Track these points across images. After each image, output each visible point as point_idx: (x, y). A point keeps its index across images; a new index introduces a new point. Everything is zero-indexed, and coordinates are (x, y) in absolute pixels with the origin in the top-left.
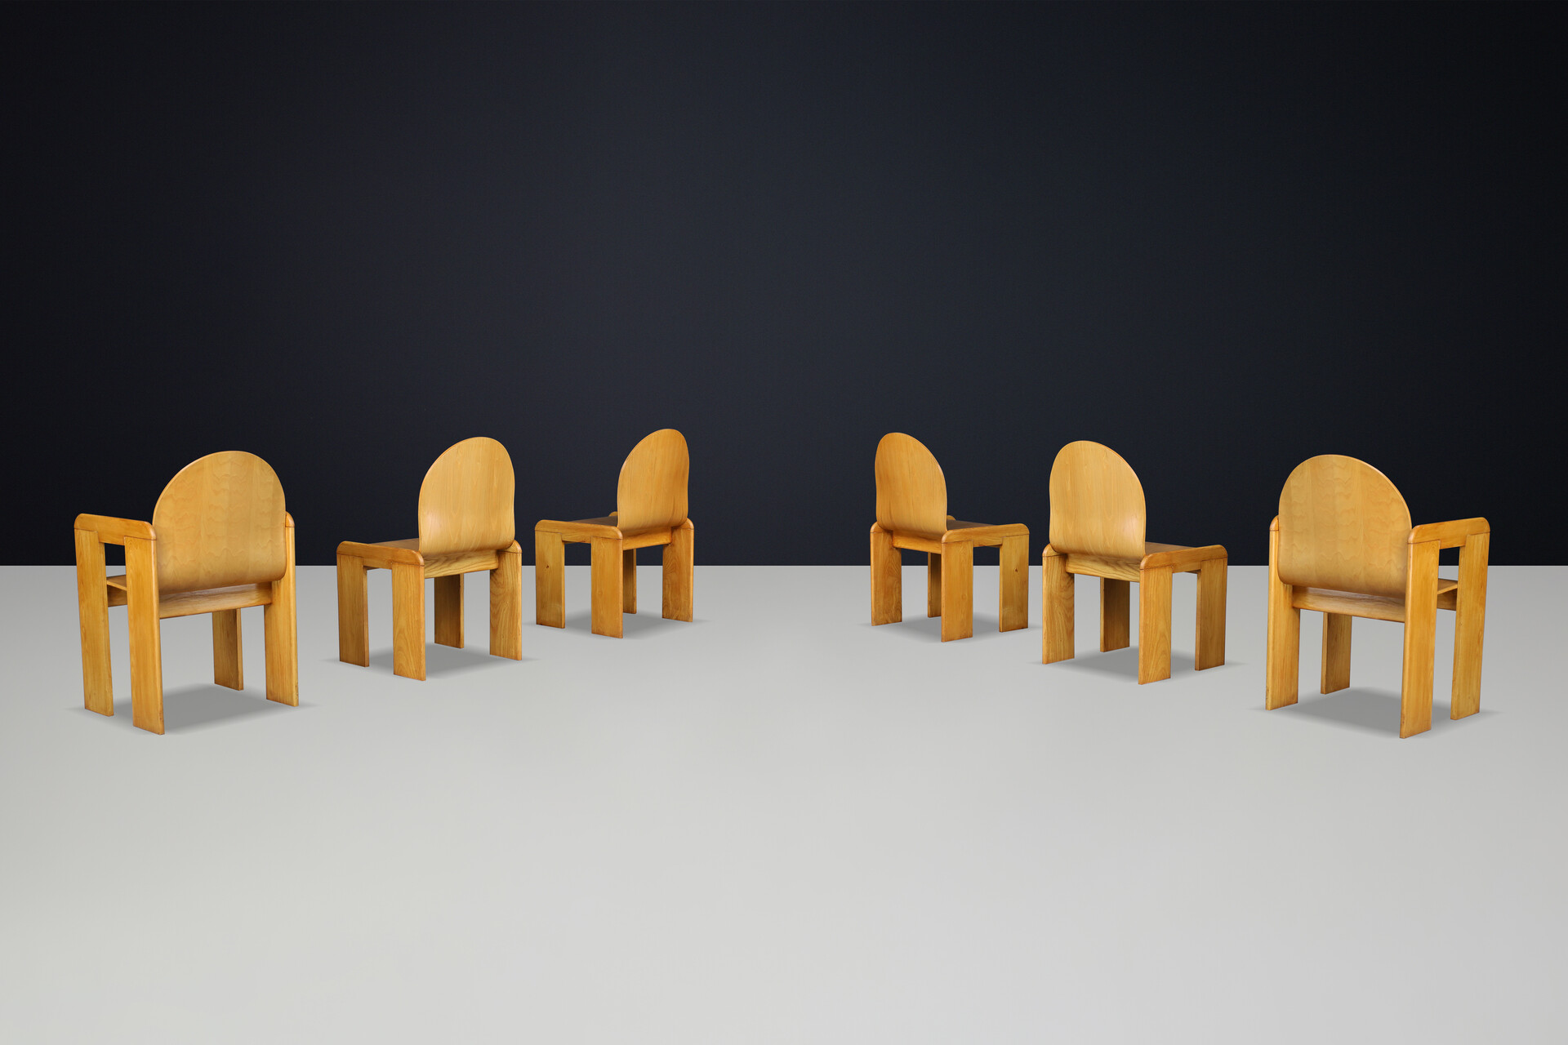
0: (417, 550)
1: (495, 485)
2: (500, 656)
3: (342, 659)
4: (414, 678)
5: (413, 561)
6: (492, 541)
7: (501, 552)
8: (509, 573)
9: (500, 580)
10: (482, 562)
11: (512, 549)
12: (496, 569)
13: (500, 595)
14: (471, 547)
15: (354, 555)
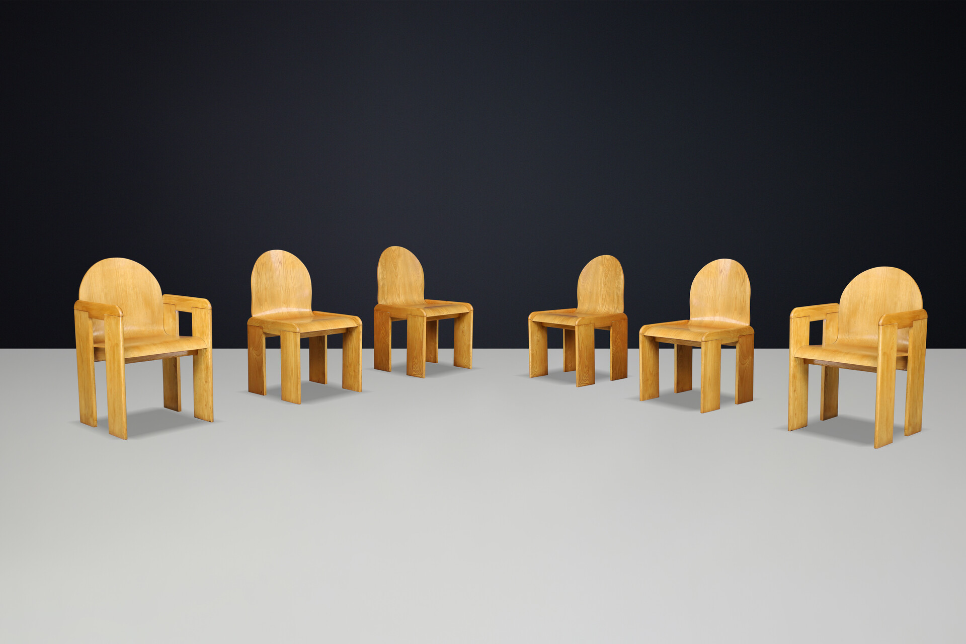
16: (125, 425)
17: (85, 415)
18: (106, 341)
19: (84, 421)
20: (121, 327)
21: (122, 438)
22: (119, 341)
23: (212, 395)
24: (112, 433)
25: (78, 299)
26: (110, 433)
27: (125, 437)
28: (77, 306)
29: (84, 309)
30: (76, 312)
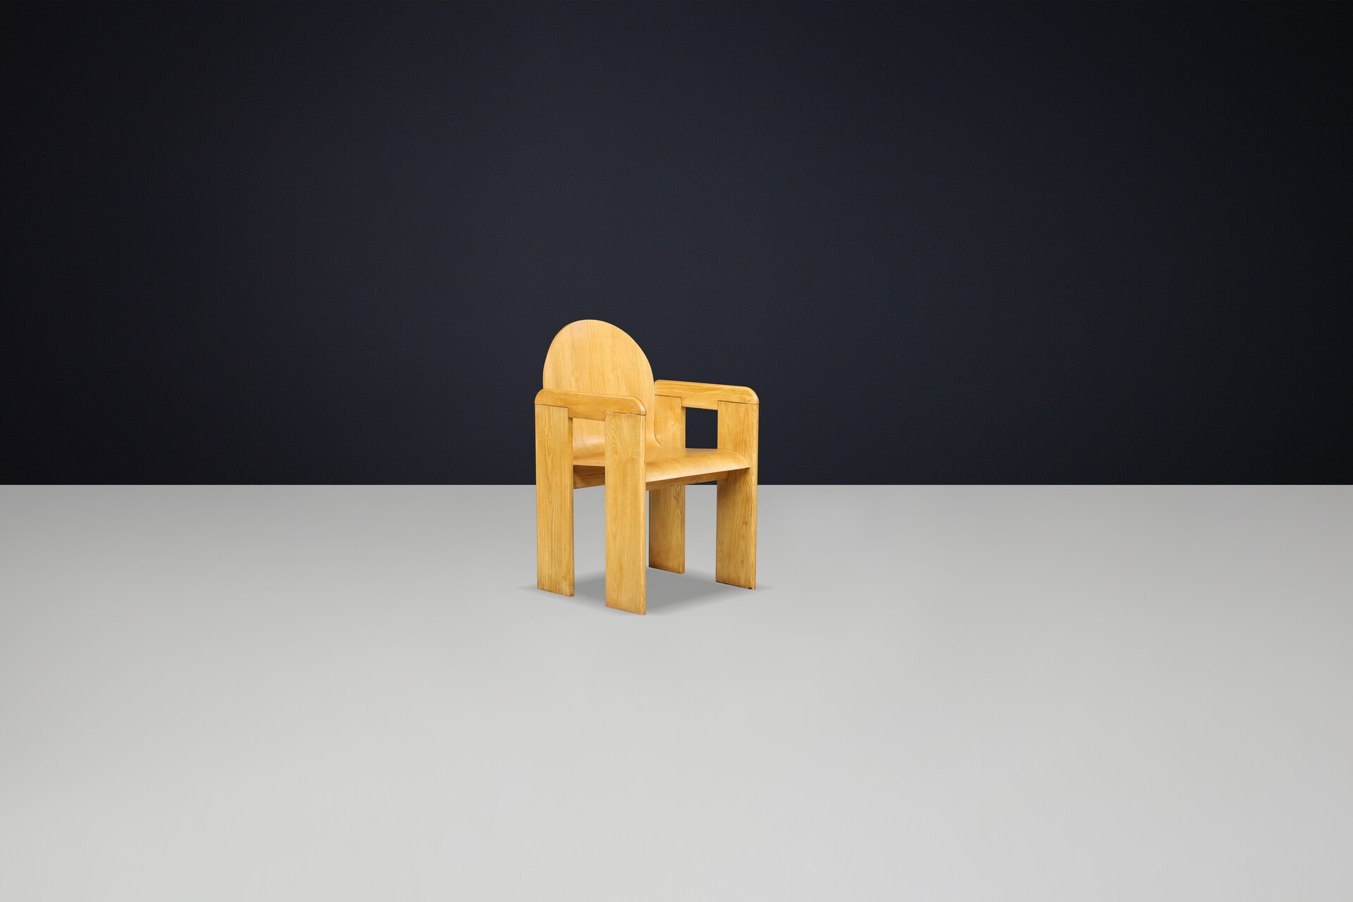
16: (643, 590)
17: (550, 577)
18: (608, 454)
19: (546, 587)
20: (642, 433)
21: (638, 612)
22: (638, 454)
23: (755, 545)
24: (614, 605)
25: (542, 388)
26: (607, 606)
27: (642, 610)
28: (539, 399)
29: (559, 403)
30: (538, 409)
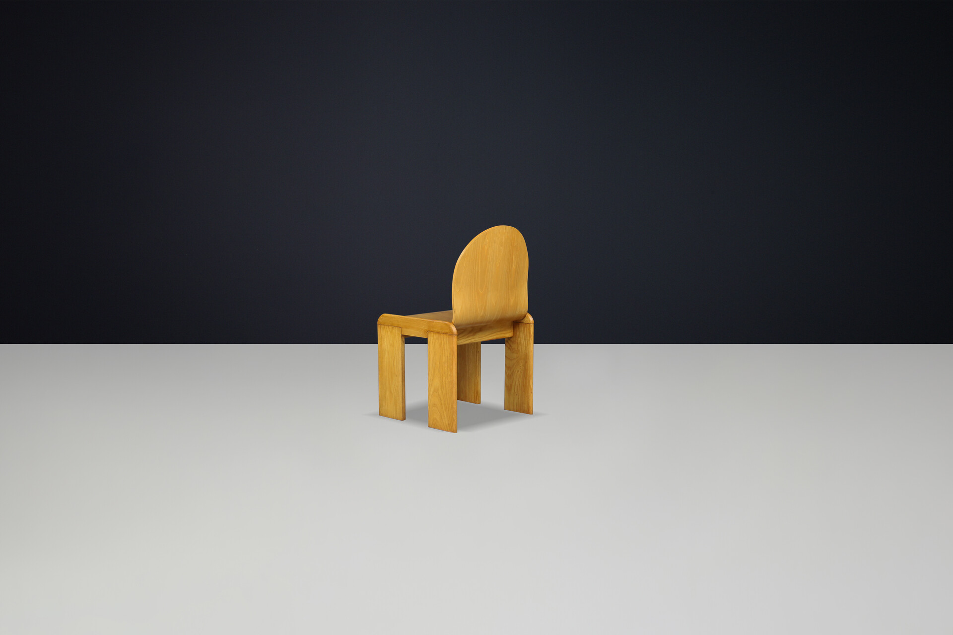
0: (450, 321)
1: (514, 266)
2: (514, 411)
3: (380, 414)
4: (447, 431)
5: (448, 331)
6: (510, 313)
7: (516, 323)
8: (523, 341)
9: (514, 346)
10: (500, 331)
11: (525, 321)
12: (511, 337)
13: (515, 359)
14: (494, 319)
15: (393, 326)
